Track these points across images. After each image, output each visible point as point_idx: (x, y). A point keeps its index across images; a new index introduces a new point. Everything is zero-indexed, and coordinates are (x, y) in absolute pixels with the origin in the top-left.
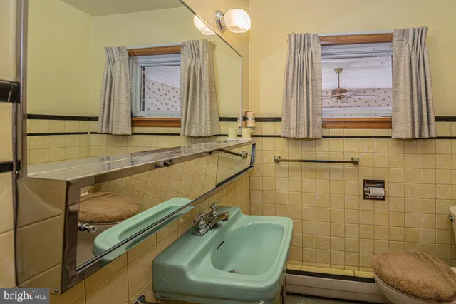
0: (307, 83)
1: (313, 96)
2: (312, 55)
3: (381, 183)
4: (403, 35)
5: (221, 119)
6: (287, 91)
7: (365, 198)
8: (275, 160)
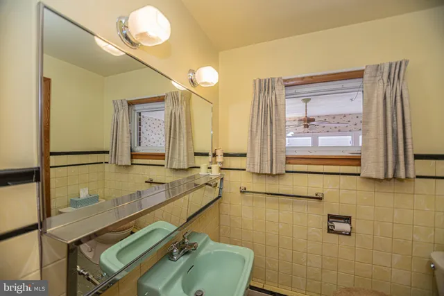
0: (271, 122)
1: (276, 135)
2: (276, 98)
3: (347, 219)
4: (377, 70)
5: (196, 154)
6: (251, 131)
7: (329, 232)
8: (241, 192)
